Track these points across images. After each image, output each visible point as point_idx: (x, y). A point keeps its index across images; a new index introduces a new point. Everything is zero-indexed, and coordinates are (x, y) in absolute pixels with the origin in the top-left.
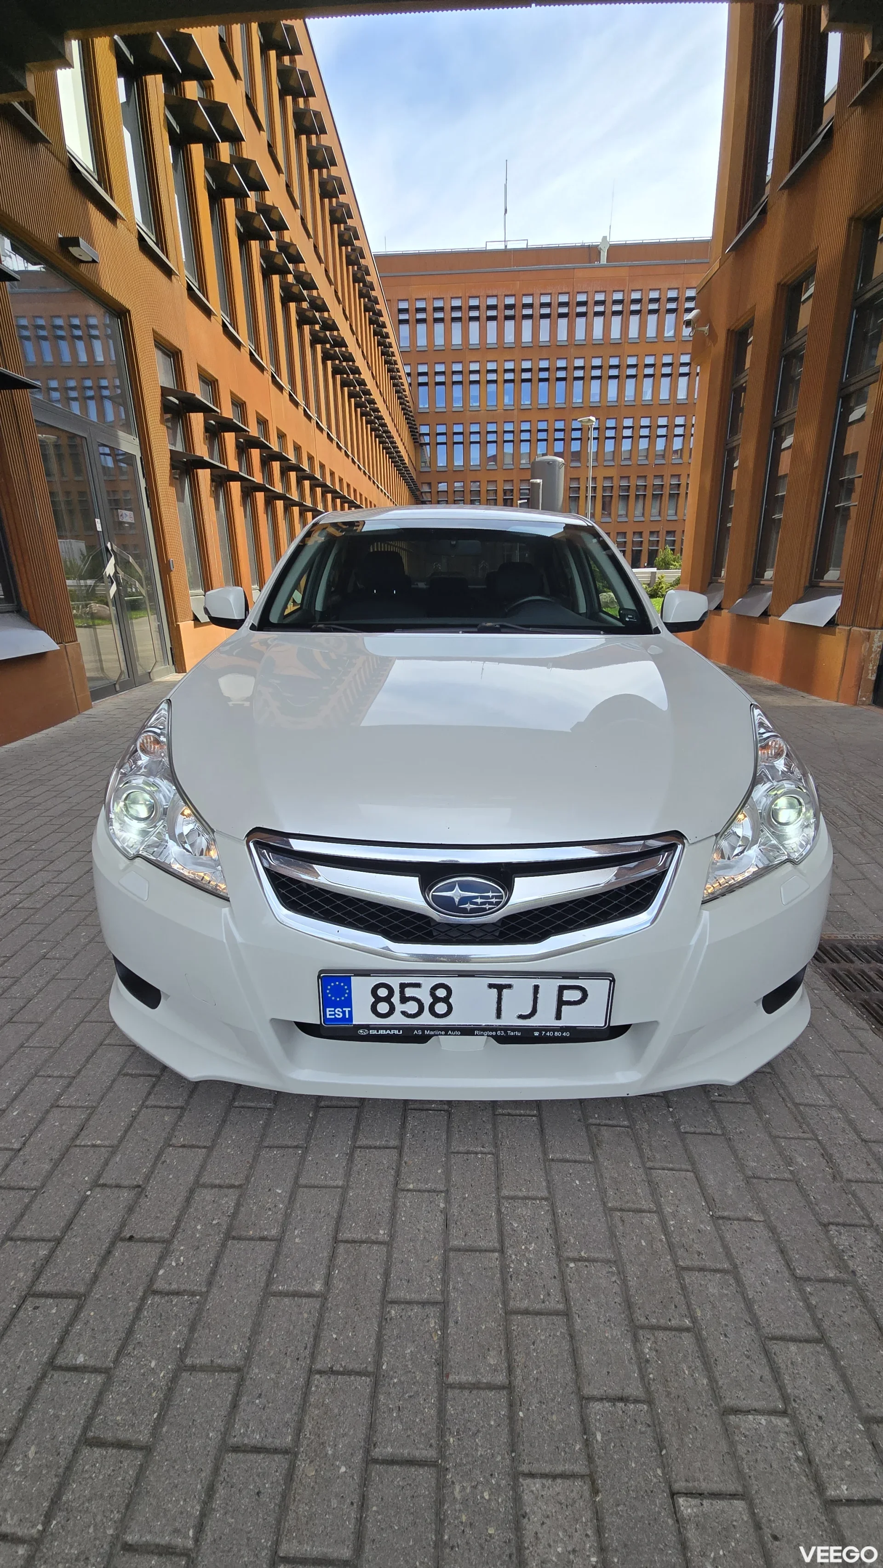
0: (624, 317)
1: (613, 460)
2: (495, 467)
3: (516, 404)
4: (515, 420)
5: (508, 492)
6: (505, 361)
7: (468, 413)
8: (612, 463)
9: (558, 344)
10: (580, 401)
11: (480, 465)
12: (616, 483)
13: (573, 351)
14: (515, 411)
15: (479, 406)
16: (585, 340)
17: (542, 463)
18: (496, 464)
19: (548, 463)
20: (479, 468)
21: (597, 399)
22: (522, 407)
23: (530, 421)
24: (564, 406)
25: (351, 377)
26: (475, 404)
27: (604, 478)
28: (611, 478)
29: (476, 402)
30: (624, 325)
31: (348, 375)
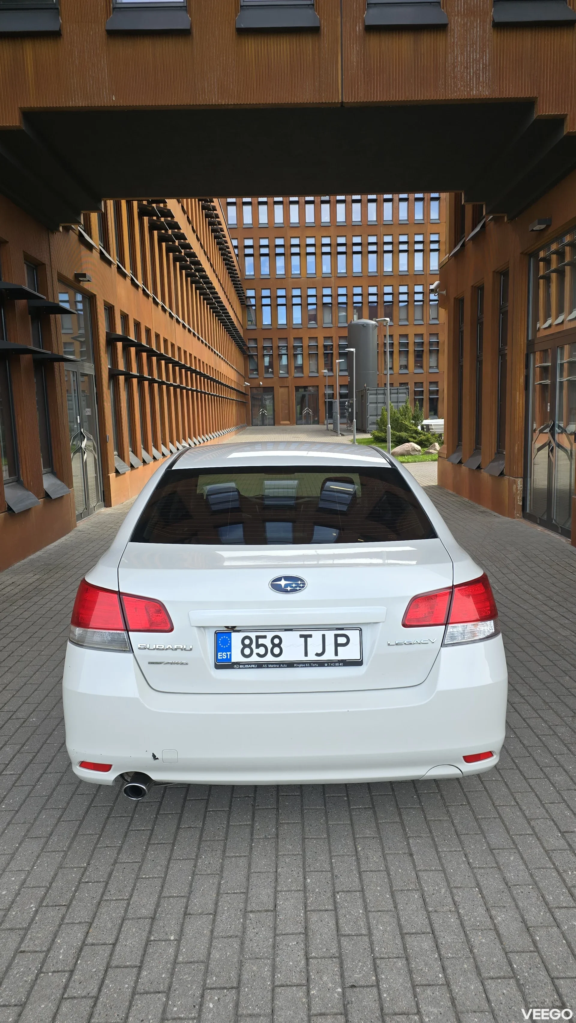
0: (426, 202)
1: (422, 320)
2: (316, 326)
3: (333, 272)
4: (333, 286)
5: (328, 348)
6: (322, 237)
7: (290, 280)
8: (421, 322)
9: (369, 223)
10: (391, 270)
11: (301, 324)
12: (426, 339)
13: (382, 230)
14: (333, 279)
15: (300, 274)
16: (392, 221)
17: (357, 325)
18: (317, 323)
19: (363, 325)
20: (301, 327)
21: (405, 268)
22: (339, 275)
23: (346, 287)
24: (376, 274)
25: (170, 232)
26: (296, 272)
27: (415, 335)
28: (421, 335)
29: (297, 271)
30: (425, 209)
31: (166, 230)
